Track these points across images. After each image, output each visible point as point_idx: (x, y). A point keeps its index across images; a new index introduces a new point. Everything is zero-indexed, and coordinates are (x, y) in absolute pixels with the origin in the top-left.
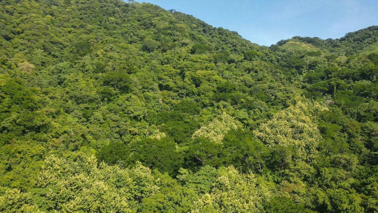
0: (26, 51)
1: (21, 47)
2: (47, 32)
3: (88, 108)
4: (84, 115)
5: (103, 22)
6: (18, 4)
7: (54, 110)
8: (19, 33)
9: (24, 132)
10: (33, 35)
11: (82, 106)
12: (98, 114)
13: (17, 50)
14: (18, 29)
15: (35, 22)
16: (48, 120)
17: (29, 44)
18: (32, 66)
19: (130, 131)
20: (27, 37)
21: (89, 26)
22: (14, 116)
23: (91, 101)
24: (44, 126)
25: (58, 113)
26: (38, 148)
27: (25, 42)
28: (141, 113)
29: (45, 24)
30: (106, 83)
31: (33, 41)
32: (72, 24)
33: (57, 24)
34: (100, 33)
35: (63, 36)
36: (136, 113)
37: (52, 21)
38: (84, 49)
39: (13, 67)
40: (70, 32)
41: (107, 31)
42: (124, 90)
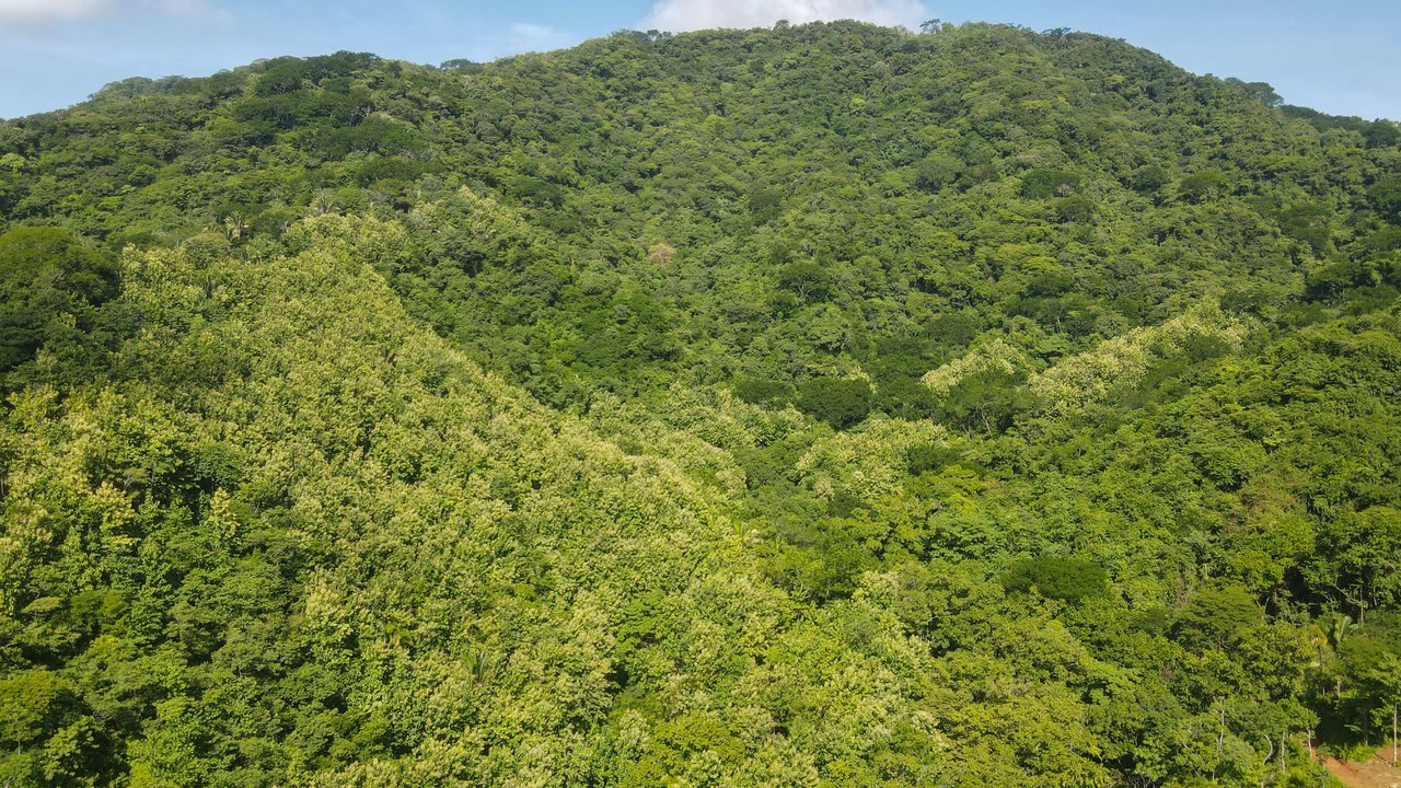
2: (704, 163)
3: (744, 330)
4: (739, 342)
5: (835, 117)
6: (652, 103)
7: (690, 332)
8: (652, 173)
9: (651, 359)
10: (679, 175)
11: (737, 327)
12: (761, 340)
13: (648, 214)
14: (651, 165)
15: (683, 143)
16: (679, 344)
17: (669, 198)
18: (671, 250)
20: (666, 183)
21: (800, 133)
22: (641, 337)
23: (754, 318)
24: (674, 352)
25: (697, 337)
26: (666, 375)
27: (662, 193)
28: (834, 338)
29: (700, 146)
30: (785, 284)
31: (676, 190)
32: (760, 131)
33: (728, 135)
34: (818, 152)
35: (739, 164)
36: (824, 340)
37: (719, 129)
38: (765, 208)
39: (641, 255)
40: (754, 153)
41: (841, 139)
42: (818, 295)
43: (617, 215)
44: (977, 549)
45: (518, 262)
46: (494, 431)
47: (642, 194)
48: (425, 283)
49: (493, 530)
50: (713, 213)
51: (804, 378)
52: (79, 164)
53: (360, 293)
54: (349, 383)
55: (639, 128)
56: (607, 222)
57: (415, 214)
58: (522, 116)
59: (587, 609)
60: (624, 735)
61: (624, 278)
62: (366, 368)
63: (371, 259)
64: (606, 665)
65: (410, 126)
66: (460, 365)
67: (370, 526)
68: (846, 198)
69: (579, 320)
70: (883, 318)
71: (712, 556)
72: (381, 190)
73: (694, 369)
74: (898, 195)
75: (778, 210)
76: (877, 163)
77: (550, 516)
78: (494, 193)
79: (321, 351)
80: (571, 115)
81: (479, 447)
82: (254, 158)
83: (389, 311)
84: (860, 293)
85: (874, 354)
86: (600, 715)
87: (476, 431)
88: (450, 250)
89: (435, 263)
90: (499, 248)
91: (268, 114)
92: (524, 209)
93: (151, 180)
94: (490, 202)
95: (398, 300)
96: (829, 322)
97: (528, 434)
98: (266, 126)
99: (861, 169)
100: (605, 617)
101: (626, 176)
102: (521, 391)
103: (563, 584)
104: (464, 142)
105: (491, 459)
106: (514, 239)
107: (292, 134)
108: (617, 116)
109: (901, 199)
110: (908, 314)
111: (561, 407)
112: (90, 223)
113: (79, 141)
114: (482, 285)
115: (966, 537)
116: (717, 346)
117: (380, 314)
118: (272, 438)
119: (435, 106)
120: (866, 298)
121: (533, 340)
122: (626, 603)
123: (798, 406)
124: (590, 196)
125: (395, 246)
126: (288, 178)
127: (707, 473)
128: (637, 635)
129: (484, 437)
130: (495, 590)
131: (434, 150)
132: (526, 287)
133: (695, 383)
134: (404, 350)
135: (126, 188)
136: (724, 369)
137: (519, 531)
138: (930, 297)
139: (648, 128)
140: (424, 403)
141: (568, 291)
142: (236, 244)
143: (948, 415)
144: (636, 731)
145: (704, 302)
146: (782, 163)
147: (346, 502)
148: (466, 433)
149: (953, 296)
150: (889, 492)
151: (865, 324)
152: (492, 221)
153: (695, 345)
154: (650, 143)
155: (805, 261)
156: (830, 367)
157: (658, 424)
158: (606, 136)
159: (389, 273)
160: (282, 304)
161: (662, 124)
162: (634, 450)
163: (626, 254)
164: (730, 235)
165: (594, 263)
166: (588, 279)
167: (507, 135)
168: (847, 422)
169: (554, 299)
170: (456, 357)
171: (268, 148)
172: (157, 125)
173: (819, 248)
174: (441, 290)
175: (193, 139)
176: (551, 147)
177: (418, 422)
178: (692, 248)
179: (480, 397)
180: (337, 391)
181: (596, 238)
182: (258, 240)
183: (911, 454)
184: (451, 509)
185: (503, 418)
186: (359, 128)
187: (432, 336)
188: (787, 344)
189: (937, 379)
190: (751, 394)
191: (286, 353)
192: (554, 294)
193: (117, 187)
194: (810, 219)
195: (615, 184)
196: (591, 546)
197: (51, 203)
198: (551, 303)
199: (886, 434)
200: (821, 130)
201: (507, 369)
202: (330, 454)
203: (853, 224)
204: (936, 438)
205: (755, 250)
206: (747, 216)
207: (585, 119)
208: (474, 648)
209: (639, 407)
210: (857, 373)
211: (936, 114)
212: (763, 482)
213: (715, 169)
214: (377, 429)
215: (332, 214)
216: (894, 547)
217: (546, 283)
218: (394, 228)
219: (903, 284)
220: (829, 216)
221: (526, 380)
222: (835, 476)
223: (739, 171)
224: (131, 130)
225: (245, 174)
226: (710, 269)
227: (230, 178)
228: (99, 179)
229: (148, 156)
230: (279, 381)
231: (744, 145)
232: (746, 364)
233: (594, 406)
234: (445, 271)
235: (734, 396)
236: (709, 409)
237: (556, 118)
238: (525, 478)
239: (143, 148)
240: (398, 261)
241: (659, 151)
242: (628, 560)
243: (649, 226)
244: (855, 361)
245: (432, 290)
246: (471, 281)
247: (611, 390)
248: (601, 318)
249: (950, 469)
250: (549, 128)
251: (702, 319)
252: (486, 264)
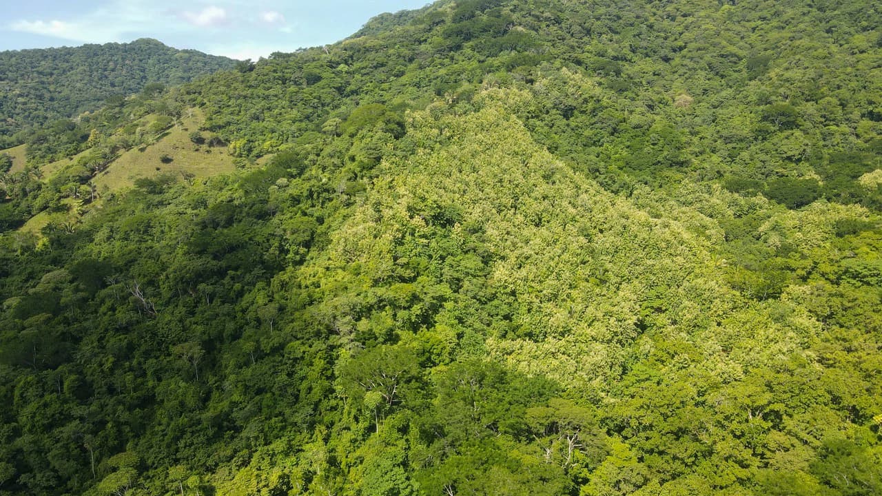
0: (687, 75)
1: (682, 71)
2: (717, 40)
3: (735, 148)
4: (730, 156)
6: (683, 1)
7: (697, 150)
8: (681, 49)
9: (671, 166)
10: (699, 49)
11: (730, 146)
12: (745, 155)
13: (676, 76)
14: (680, 43)
15: (703, 27)
16: (690, 156)
17: (691, 64)
18: (689, 98)
19: (777, 173)
20: (689, 55)
22: (665, 153)
23: (741, 140)
24: (686, 162)
25: (702, 153)
26: (679, 176)
27: (687, 62)
28: (797, 152)
29: (715, 28)
30: (765, 118)
31: (697, 59)
32: (760, 14)
33: (735, 19)
34: (802, 26)
35: (742, 38)
36: (790, 154)
37: (730, 15)
38: (758, 67)
39: (670, 102)
40: (754, 29)
41: (822, 15)
42: (789, 125)
43: (656, 77)
44: (873, 280)
45: (594, 110)
46: (579, 203)
47: (673, 63)
48: (542, 124)
49: (579, 251)
50: (721, 73)
51: (774, 178)
52: (370, 67)
53: (510, 130)
54: (507, 177)
55: (673, 19)
56: (649, 83)
57: (537, 85)
58: (598, 19)
59: (626, 291)
60: (642, 348)
61: (657, 118)
62: (514, 169)
63: (516, 111)
64: (634, 319)
65: (534, 33)
66: (562, 168)
67: (520, 245)
68: (817, 58)
69: (629, 143)
70: (837, 139)
71: (697, 271)
72: (519, 72)
73: (698, 172)
74: (862, 52)
75: (766, 68)
76: (847, 30)
77: (608, 245)
78: (582, 69)
79: (493, 161)
80: (628, 15)
81: (572, 210)
82: (452, 58)
83: (524, 139)
84: (822, 123)
85: (826, 162)
86: (630, 341)
87: (570, 203)
88: (556, 105)
89: (548, 112)
90: (583, 103)
91: (459, 33)
92: (598, 79)
93: (403, 73)
94: (578, 76)
95: (529, 133)
96: (793, 142)
97: (598, 205)
98: (458, 40)
99: (835, 35)
100: (636, 297)
101: (663, 52)
102: (594, 183)
103: (614, 279)
104: (563, 39)
105: (578, 217)
106: (592, 97)
107: (471, 43)
108: (659, 13)
109: (865, 55)
110: (858, 136)
111: (616, 192)
112: (377, 98)
113: (371, 55)
114: (573, 124)
115: (865, 272)
116: (715, 158)
117: (520, 141)
118: (474, 202)
119: (547, 19)
120: (825, 126)
121: (601, 155)
122: (647, 291)
123: (765, 194)
124: (642, 66)
125: (527, 104)
126: (470, 68)
127: (701, 230)
128: (652, 307)
129: (574, 206)
130: (579, 279)
131: (547, 47)
132: (599, 125)
133: (698, 180)
134: (533, 160)
135: (392, 78)
136: (718, 172)
137: (592, 253)
138: (876, 123)
139: (679, 19)
140: (543, 188)
141: (623, 126)
142: (452, 106)
143: (874, 202)
144: (648, 347)
145: (709, 131)
146: (774, 35)
147: (508, 233)
148: (565, 203)
150: (819, 246)
151: (822, 143)
152: (580, 87)
153: (700, 158)
154: (680, 29)
155: (781, 103)
156: (792, 171)
157: (673, 202)
158: (651, 27)
159: (524, 119)
160: (474, 137)
161: (689, 15)
162: (658, 216)
163: (660, 102)
164: (731, 87)
165: (638, 110)
166: (635, 119)
167: (588, 32)
168: (798, 205)
169: (614, 132)
170: (560, 164)
171: (459, 52)
172: (405, 43)
173: (793, 93)
174: (551, 127)
175: (422, 50)
176: (616, 37)
177: (540, 197)
178: (705, 96)
179: (571, 185)
180: (501, 181)
181: (642, 93)
182: (461, 104)
183: (838, 224)
184: (558, 240)
185: (585, 196)
186: (506, 36)
187: (547, 153)
188: (763, 157)
189: (867, 179)
190: (733, 187)
191: (477, 162)
192: (614, 129)
193: (388, 78)
194: (787, 75)
195: (656, 57)
196: (630, 261)
197: (360, 88)
198: (612, 134)
199: (823, 212)
200: (806, 9)
201: (586, 171)
202: (499, 212)
203: (821, 76)
204: (861, 216)
205: (746, 97)
206: (745, 74)
207: (638, 17)
208: (569, 303)
209: (662, 193)
210: (811, 175)
212: (736, 237)
213: (724, 43)
214: (520, 200)
215: (495, 88)
216: (815, 275)
217: (610, 122)
218: (527, 94)
219: (856, 114)
220: (803, 71)
221: (597, 177)
222: (783, 235)
223: (741, 43)
224: (393, 48)
225: (448, 67)
226: (714, 110)
227: (440, 70)
228: (380, 74)
229: (401, 60)
230: (475, 174)
231: (747, 24)
232: (734, 169)
233: (635, 192)
234: (552, 117)
235: (723, 188)
236: (707, 196)
237: (619, 18)
238: (595, 227)
239: (399, 56)
240: (528, 112)
241: (687, 34)
242: (650, 270)
243: (677, 84)
244: (811, 167)
245: (546, 128)
246: (567, 122)
247: (646, 183)
248: (642, 142)
249: (864, 234)
250: (615, 25)
251: (706, 142)
252: (576, 112)
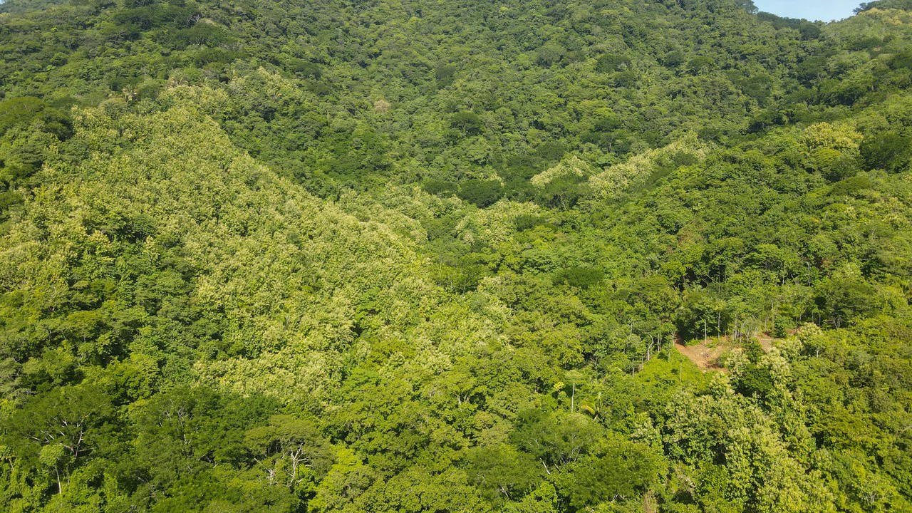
0: (384, 81)
1: (379, 77)
2: (408, 50)
3: (430, 152)
4: (427, 160)
5: (489, 19)
6: (375, 9)
7: (397, 154)
8: (376, 55)
9: (375, 169)
10: (393, 57)
11: (426, 150)
12: (439, 158)
13: (374, 81)
14: (375, 50)
15: (395, 36)
16: (391, 160)
17: (387, 71)
18: (388, 104)
19: (467, 175)
20: (384, 62)
21: (468, 29)
22: (369, 157)
23: (436, 145)
24: (388, 165)
25: (402, 157)
26: (383, 179)
27: (382, 68)
28: (482, 157)
29: (405, 38)
30: (454, 125)
31: (392, 67)
32: (443, 28)
33: (423, 30)
34: (478, 42)
35: (430, 49)
36: (476, 157)
37: (418, 27)
38: (445, 77)
39: (370, 107)
40: (439, 42)
41: (493, 33)
42: (474, 131)
43: (355, 82)
44: (546, 267)
45: (295, 113)
46: (287, 209)
47: (370, 69)
48: (241, 126)
49: (290, 259)
50: (414, 81)
51: (465, 180)
52: (18, 52)
53: (205, 132)
54: (205, 183)
55: (367, 26)
56: (348, 87)
57: (232, 84)
58: (293, 19)
59: (340, 296)
60: (359, 351)
61: (359, 122)
62: (213, 175)
63: (211, 112)
64: (350, 322)
65: (224, 27)
66: (266, 173)
67: (225, 256)
68: (492, 72)
69: (333, 147)
70: (512, 145)
71: (405, 271)
72: (210, 69)
73: (400, 175)
74: (526, 69)
75: (452, 79)
76: (514, 49)
77: (319, 251)
78: (279, 69)
79: (188, 166)
80: (324, 18)
81: (278, 217)
82: (128, 48)
83: (223, 143)
84: (499, 130)
85: (505, 165)
86: (347, 346)
87: (277, 209)
88: (255, 106)
89: (246, 114)
90: (284, 105)
91: (135, 20)
92: (297, 81)
93: (64, 62)
94: (277, 77)
95: (227, 137)
96: (479, 147)
97: (306, 211)
98: (134, 27)
99: (505, 52)
100: (349, 301)
101: (360, 57)
102: (301, 188)
103: (327, 286)
104: (258, 37)
105: (286, 224)
106: (293, 100)
107: (151, 33)
108: (354, 18)
109: (528, 71)
110: (528, 142)
111: (324, 197)
112: (30, 89)
113: (18, 37)
114: (275, 127)
115: (541, 261)
116: (414, 162)
117: (218, 144)
118: (169, 212)
119: (238, 14)
120: (503, 133)
121: (306, 159)
122: (360, 294)
123: (459, 195)
124: (339, 70)
125: (222, 104)
126: (152, 61)
127: (406, 232)
128: (366, 310)
129: (281, 213)
130: (292, 288)
131: (241, 44)
132: (301, 128)
133: (400, 183)
134: (233, 165)
135: (49, 67)
136: (418, 175)
137: (303, 260)
138: (540, 132)
139: (373, 26)
140: (246, 195)
141: (326, 130)
142: (132, 104)
143: (543, 199)
144: (364, 349)
145: (407, 136)
146: (456, 49)
147: (211, 245)
148: (271, 210)
149: (554, 131)
150: (505, 241)
151: (501, 148)
152: (279, 88)
153: (401, 161)
154: (374, 36)
155: (466, 111)
156: (479, 173)
157: (378, 205)
158: (347, 31)
159: (220, 121)
160: (163, 139)
161: (382, 23)
162: (366, 220)
163: (360, 107)
164: (423, 95)
165: (340, 114)
166: (337, 123)
167: (284, 31)
168: (486, 204)
169: (317, 136)
170: (263, 169)
171: (137, 42)
172: (65, 26)
173: (475, 103)
174: (251, 130)
175: (88, 36)
176: (313, 39)
177: (245, 204)
178: (401, 103)
179: (278, 191)
180: (198, 188)
181: (342, 98)
182: (144, 102)
183: (518, 219)
184: (266, 249)
185: (291, 202)
186: (193, 29)
187: (248, 157)
188: (455, 160)
189: (538, 180)
190: (433, 189)
191: (168, 167)
192: (318, 132)
193: (44, 66)
194: (470, 85)
195: (353, 62)
196: (341, 266)
197: (4, 77)
198: (316, 138)
199: (506, 210)
200: (481, 28)
201: (292, 176)
202: (199, 222)
203: (497, 88)
204: (534, 212)
205: (437, 104)
206: (434, 82)
207: (333, 20)
208: (283, 314)
209: (368, 197)
210: (494, 177)
211: (551, 18)
212: (437, 236)
213: (415, 52)
214: (222, 208)
215: (184, 86)
216: (503, 267)
217: (312, 126)
218: (221, 93)
219: (525, 123)
220: (482, 83)
221: (303, 182)
222: (475, 232)
223: (430, 54)
224: (48, 30)
225: (124, 59)
226: (410, 116)
227: (115, 61)
228: (32, 61)
229: (60, 46)
230: (167, 181)
231: (433, 37)
232: (431, 172)
233: (342, 196)
234: (252, 119)
235: (423, 190)
236: (409, 198)
237: (315, 20)
238: (305, 234)
239: (57, 41)
240: (225, 113)
241: (380, 41)
242: (361, 273)
243: (374, 89)
244: (494, 170)
245: (246, 131)
246: (268, 125)
247: (352, 187)
248: (345, 146)
249: (538, 228)
250: (311, 27)
251: (405, 146)
252: (277, 114)
